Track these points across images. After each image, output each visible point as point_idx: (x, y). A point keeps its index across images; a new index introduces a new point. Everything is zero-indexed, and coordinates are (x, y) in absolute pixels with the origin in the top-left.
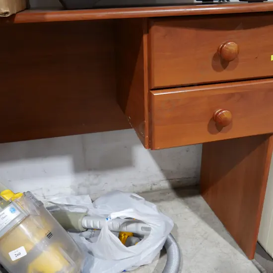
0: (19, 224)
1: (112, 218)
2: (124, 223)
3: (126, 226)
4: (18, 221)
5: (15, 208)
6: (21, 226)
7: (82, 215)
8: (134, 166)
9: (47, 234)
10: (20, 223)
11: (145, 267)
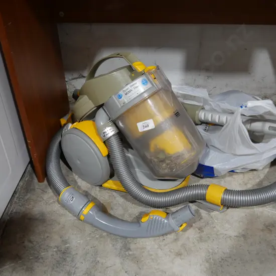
0: (147, 99)
1: (248, 106)
2: (248, 120)
3: (251, 123)
4: (146, 95)
5: (147, 80)
6: (149, 101)
7: (200, 108)
8: (249, 73)
9: (175, 113)
10: (149, 98)
11: (255, 172)
